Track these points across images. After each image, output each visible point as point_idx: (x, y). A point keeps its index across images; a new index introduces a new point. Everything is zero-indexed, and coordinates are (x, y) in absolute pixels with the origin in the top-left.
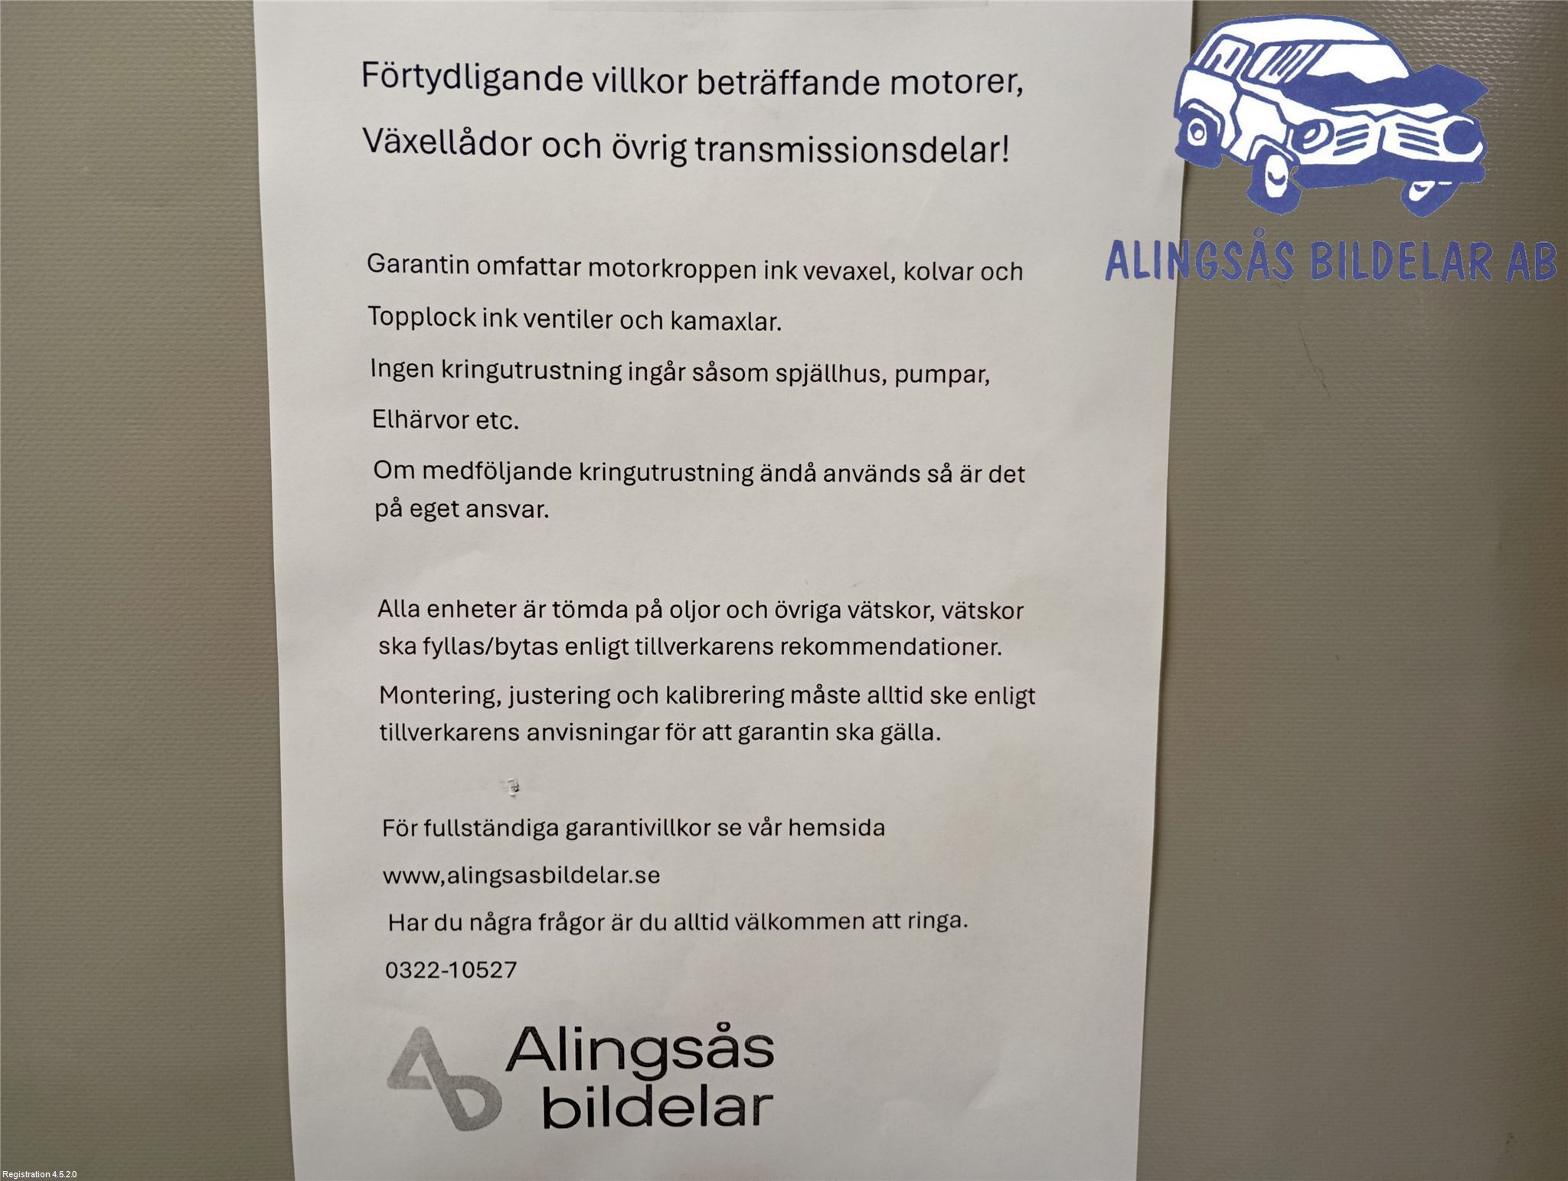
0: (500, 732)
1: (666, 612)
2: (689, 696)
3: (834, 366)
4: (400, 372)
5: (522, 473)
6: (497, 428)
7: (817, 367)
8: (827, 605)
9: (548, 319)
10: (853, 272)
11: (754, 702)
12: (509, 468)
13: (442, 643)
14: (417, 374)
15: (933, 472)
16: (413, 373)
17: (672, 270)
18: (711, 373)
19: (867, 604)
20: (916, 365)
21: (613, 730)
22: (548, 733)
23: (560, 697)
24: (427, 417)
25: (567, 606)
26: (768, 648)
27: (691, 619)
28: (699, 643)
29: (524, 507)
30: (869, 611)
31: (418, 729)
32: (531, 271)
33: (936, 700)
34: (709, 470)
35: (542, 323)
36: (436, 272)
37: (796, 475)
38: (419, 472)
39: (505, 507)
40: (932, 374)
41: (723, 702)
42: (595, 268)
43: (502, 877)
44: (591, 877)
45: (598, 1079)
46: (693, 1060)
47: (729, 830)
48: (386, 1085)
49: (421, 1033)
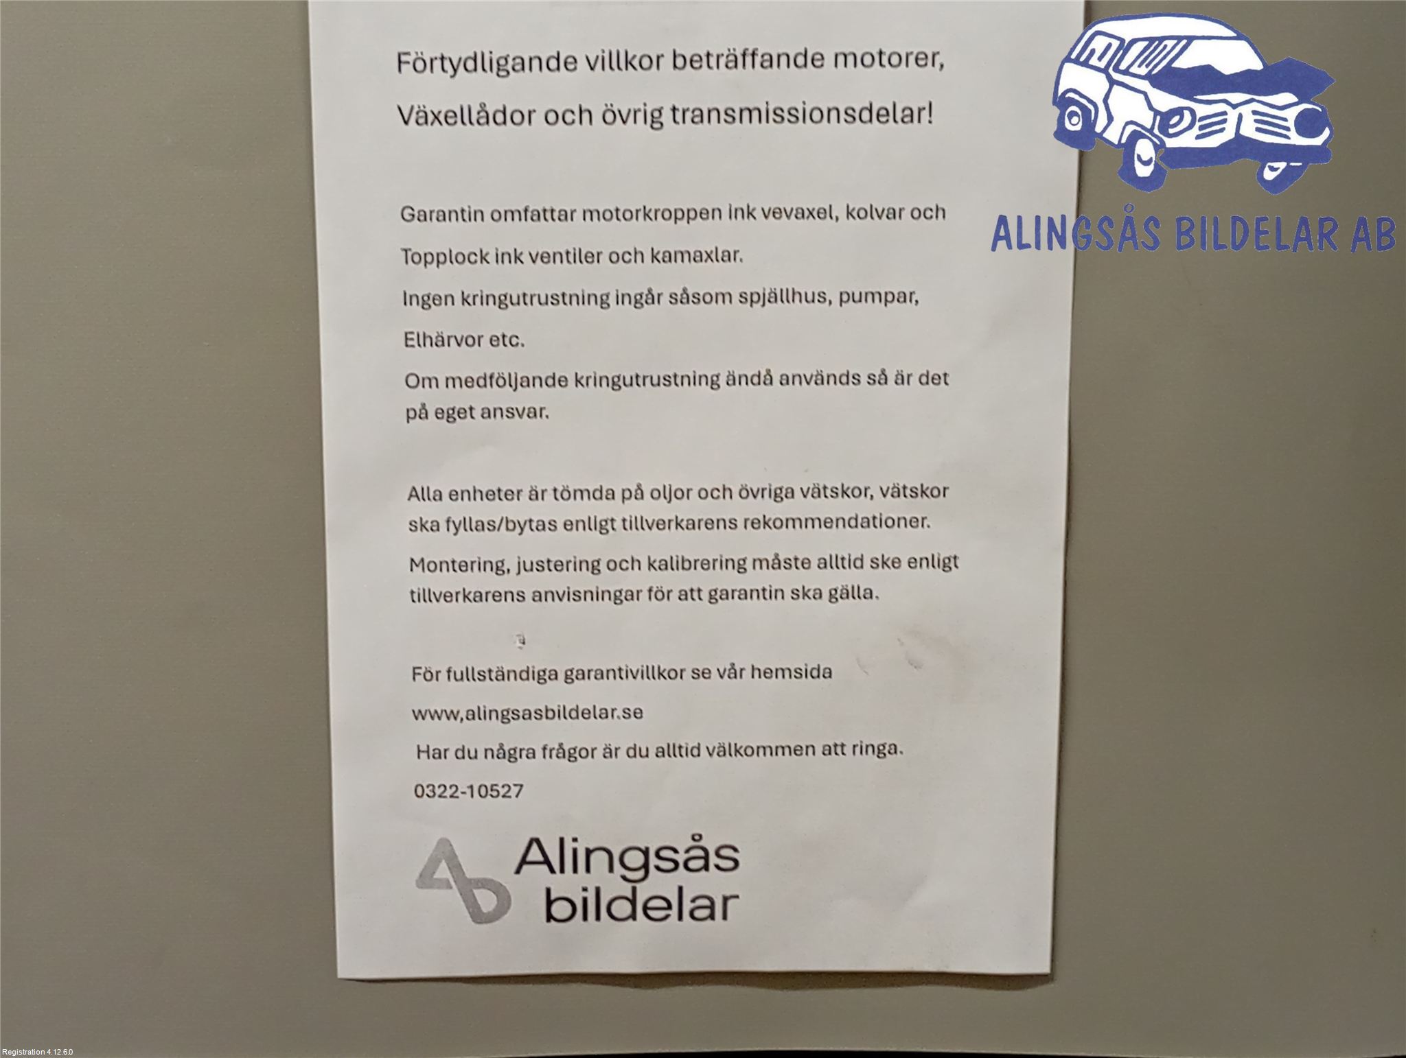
0: (509, 595)
1: (647, 495)
2: (666, 564)
3: (787, 289)
4: (426, 302)
5: (528, 382)
6: (507, 346)
7: (773, 290)
8: (783, 487)
9: (549, 257)
10: (803, 213)
11: (721, 569)
12: (516, 378)
13: (461, 522)
14: (441, 303)
15: (872, 377)
16: (437, 302)
17: (652, 215)
18: (684, 298)
19: (816, 486)
20: (856, 288)
21: (603, 592)
22: (549, 596)
23: (559, 566)
24: (449, 338)
25: (564, 490)
26: (733, 524)
27: (668, 499)
28: (675, 520)
29: (528, 410)
30: (818, 492)
31: (441, 593)
32: (535, 218)
33: (876, 566)
34: (682, 377)
35: (544, 259)
36: (457, 221)
37: (756, 380)
38: (442, 383)
39: (513, 410)
40: (870, 296)
41: (695, 569)
42: (588, 214)
43: (511, 714)
44: (586, 714)
45: (591, 881)
46: (670, 865)
47: (701, 674)
48: (415, 885)
49: (444, 843)
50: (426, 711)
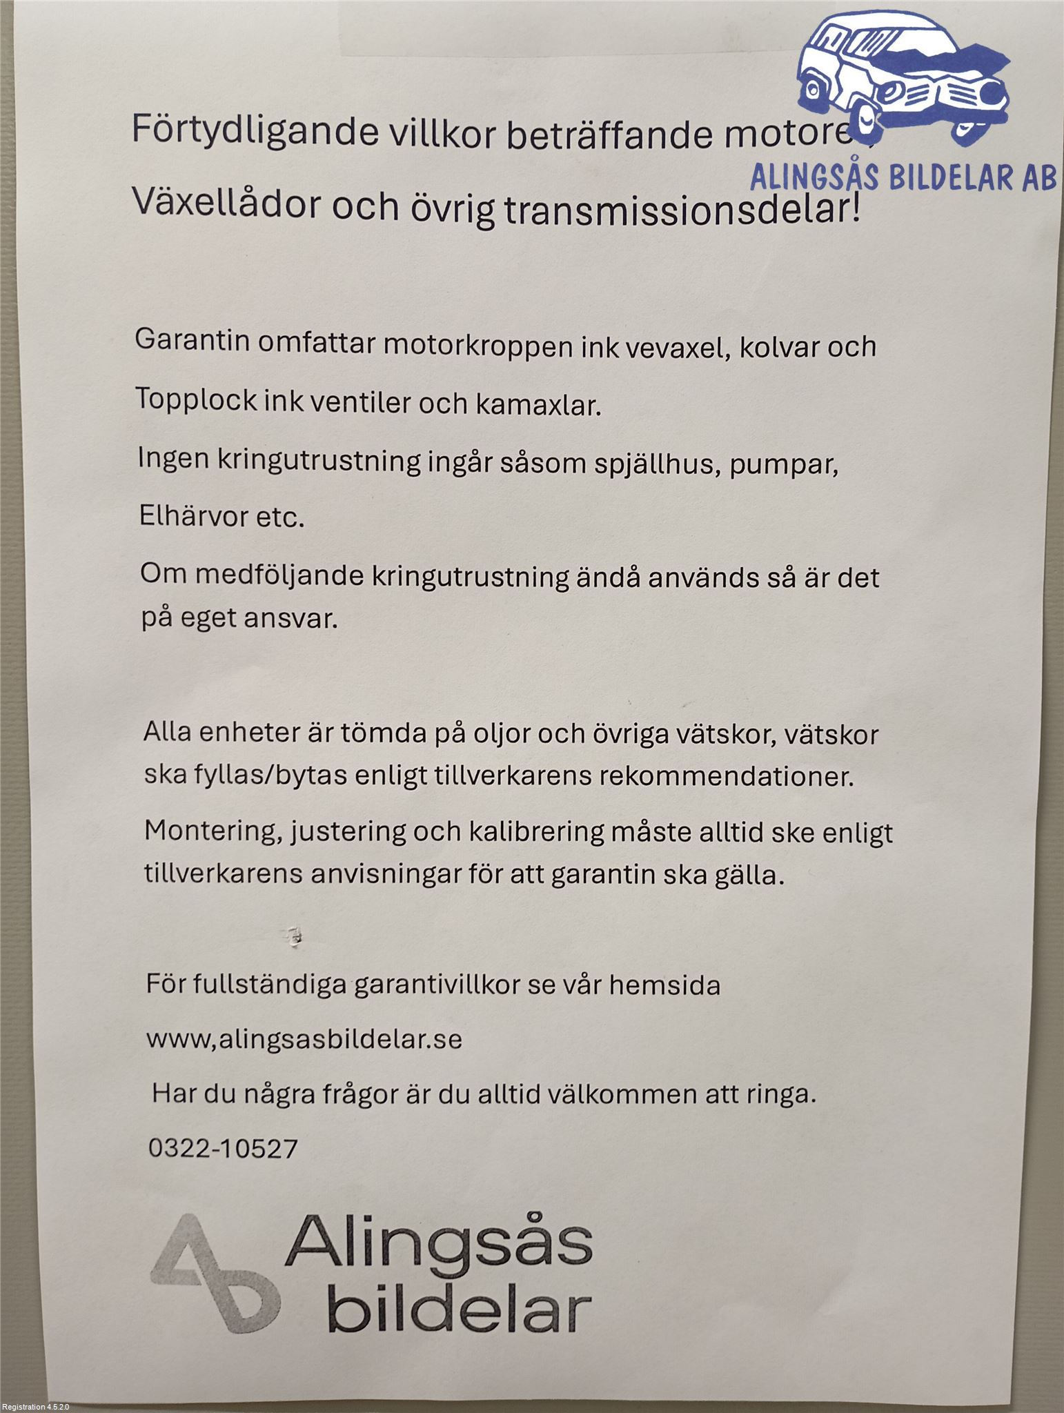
0: (280, 873)
1: (469, 736)
2: (495, 832)
3: (660, 455)
4: (171, 462)
5: (307, 578)
6: (280, 526)
7: (641, 456)
8: (653, 728)
9: (338, 403)
10: (682, 349)
11: (569, 840)
12: (293, 571)
13: (215, 770)
14: (190, 464)
15: (773, 576)
16: (185, 463)
17: (478, 347)
18: (520, 464)
19: (698, 727)
20: (755, 454)
21: (409, 871)
22: (336, 874)
23: (349, 833)
24: (201, 513)
25: (356, 729)
26: (586, 777)
27: (498, 743)
28: (507, 771)
29: (309, 616)
30: (700, 735)
31: (187, 869)
32: (320, 347)
33: (780, 838)
34: (518, 574)
35: (333, 407)
36: (212, 348)
37: (617, 580)
38: (192, 575)
39: (289, 616)
40: (772, 464)
41: (534, 840)
42: (391, 344)
43: (281, 1041)
44: (383, 1041)
45: (390, 1276)
46: (499, 1255)
47: (542, 987)
48: (150, 1280)
49: (189, 1221)
50: (166, 1034)
